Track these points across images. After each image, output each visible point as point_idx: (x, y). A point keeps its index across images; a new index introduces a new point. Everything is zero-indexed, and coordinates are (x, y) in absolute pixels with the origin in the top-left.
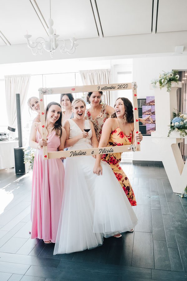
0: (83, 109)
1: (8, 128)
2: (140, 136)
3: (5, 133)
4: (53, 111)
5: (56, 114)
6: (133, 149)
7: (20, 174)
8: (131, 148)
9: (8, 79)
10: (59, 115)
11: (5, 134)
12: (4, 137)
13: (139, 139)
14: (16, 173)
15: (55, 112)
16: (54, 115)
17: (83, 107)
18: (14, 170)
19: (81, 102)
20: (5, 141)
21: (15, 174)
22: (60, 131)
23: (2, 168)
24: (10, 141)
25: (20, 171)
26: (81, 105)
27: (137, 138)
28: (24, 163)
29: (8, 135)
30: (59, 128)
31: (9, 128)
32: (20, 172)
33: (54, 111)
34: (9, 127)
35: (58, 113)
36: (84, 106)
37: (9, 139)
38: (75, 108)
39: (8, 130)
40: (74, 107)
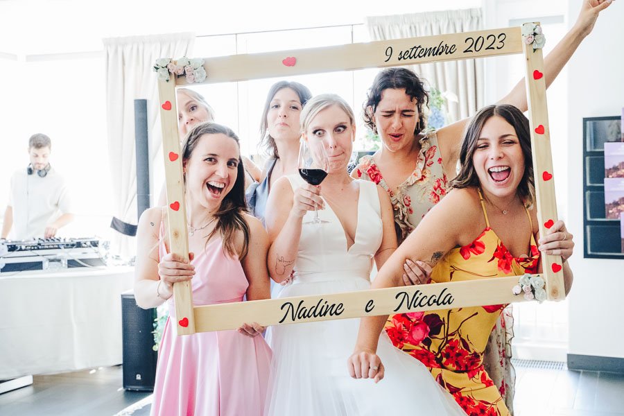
0: (344, 136)
1: (113, 223)
2: (559, 239)
3: (95, 240)
4: (210, 159)
5: (221, 170)
6: (533, 291)
7: (137, 388)
8: (526, 288)
9: (116, 51)
10: (235, 172)
11: (95, 244)
12: (90, 253)
13: (558, 251)
14: (124, 386)
15: (216, 161)
16: (213, 174)
17: (345, 127)
18: (119, 374)
19: (335, 109)
20: (91, 268)
21: (121, 389)
22: (240, 234)
23: (79, 366)
24: (110, 268)
25: (139, 377)
26: (337, 121)
27: (550, 245)
28: (155, 348)
29: (106, 247)
30: (238, 221)
31: (115, 224)
32: (138, 383)
33: (212, 159)
34: (114, 218)
35: (230, 163)
36: (348, 125)
37: (109, 261)
38: (315, 132)
39: (113, 230)
40: (311, 129)
